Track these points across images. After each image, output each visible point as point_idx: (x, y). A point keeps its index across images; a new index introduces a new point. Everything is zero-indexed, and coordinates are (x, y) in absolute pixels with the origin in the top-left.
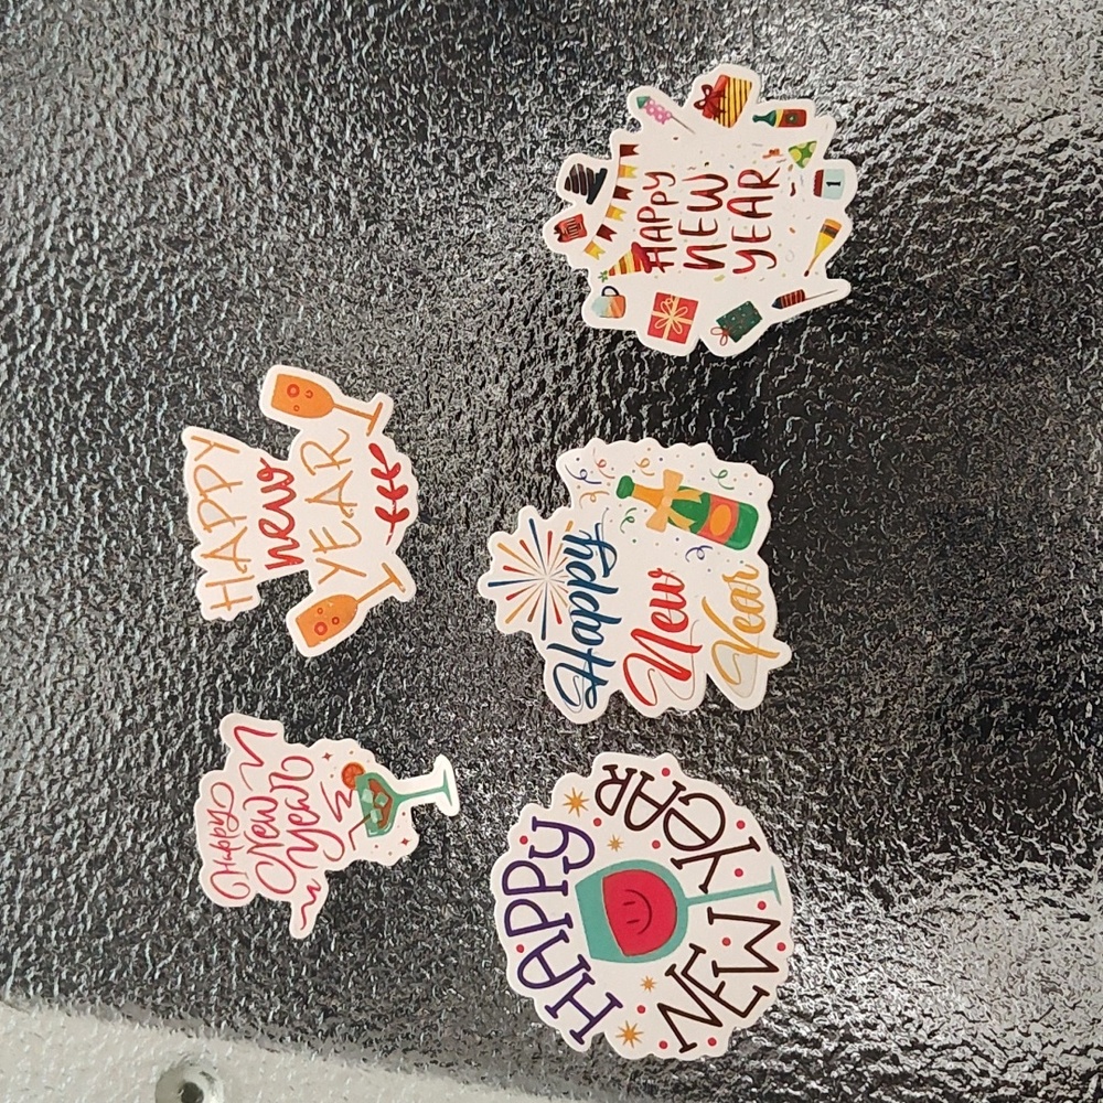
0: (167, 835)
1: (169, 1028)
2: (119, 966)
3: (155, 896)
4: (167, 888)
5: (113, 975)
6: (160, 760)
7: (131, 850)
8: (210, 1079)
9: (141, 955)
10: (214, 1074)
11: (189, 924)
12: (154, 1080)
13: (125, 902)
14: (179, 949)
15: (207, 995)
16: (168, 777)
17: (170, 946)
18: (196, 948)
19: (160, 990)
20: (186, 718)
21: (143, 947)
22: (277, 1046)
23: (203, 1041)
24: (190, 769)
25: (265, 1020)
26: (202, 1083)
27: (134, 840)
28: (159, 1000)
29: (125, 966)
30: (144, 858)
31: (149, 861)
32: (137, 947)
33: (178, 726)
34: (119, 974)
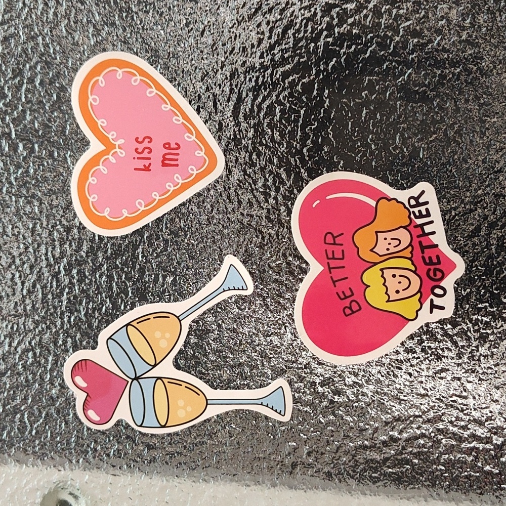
0: (31, 340)
1: (45, 467)
2: (9, 428)
3: (27, 381)
4: (34, 374)
5: (5, 435)
6: (22, 290)
7: (9, 352)
8: (76, 497)
9: (21, 420)
10: (77, 493)
11: (52, 398)
12: (39, 500)
13: (8, 386)
14: (47, 414)
15: (68, 443)
16: (28, 301)
17: (40, 412)
18: (58, 412)
19: (37, 442)
20: (36, 260)
21: (23, 415)
22: (118, 472)
23: (69, 472)
24: (43, 294)
25: (108, 455)
26: (70, 500)
27: (10, 345)
28: (37, 449)
29: (12, 428)
30: (17, 356)
31: (21, 358)
32: (18, 416)
33: (32, 267)
34: (9, 433)
